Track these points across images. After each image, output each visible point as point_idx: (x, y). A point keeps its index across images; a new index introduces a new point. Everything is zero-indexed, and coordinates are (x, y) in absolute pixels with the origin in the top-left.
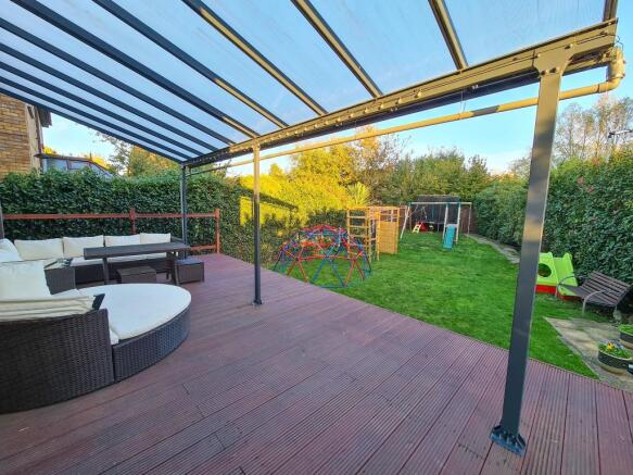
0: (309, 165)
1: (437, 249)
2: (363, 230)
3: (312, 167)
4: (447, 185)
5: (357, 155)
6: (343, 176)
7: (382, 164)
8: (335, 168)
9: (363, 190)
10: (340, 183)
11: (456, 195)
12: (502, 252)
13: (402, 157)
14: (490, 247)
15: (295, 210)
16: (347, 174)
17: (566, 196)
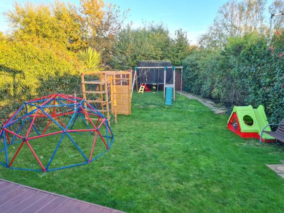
0: (33, 29)
1: (162, 106)
2: (98, 95)
3: (37, 31)
4: (161, 52)
5: (83, 22)
6: (72, 42)
7: (107, 33)
8: (62, 33)
9: (94, 55)
10: (69, 49)
11: (168, 61)
12: (206, 105)
13: (124, 27)
14: (197, 101)
15: (18, 75)
16: (76, 40)
17: (258, 60)
